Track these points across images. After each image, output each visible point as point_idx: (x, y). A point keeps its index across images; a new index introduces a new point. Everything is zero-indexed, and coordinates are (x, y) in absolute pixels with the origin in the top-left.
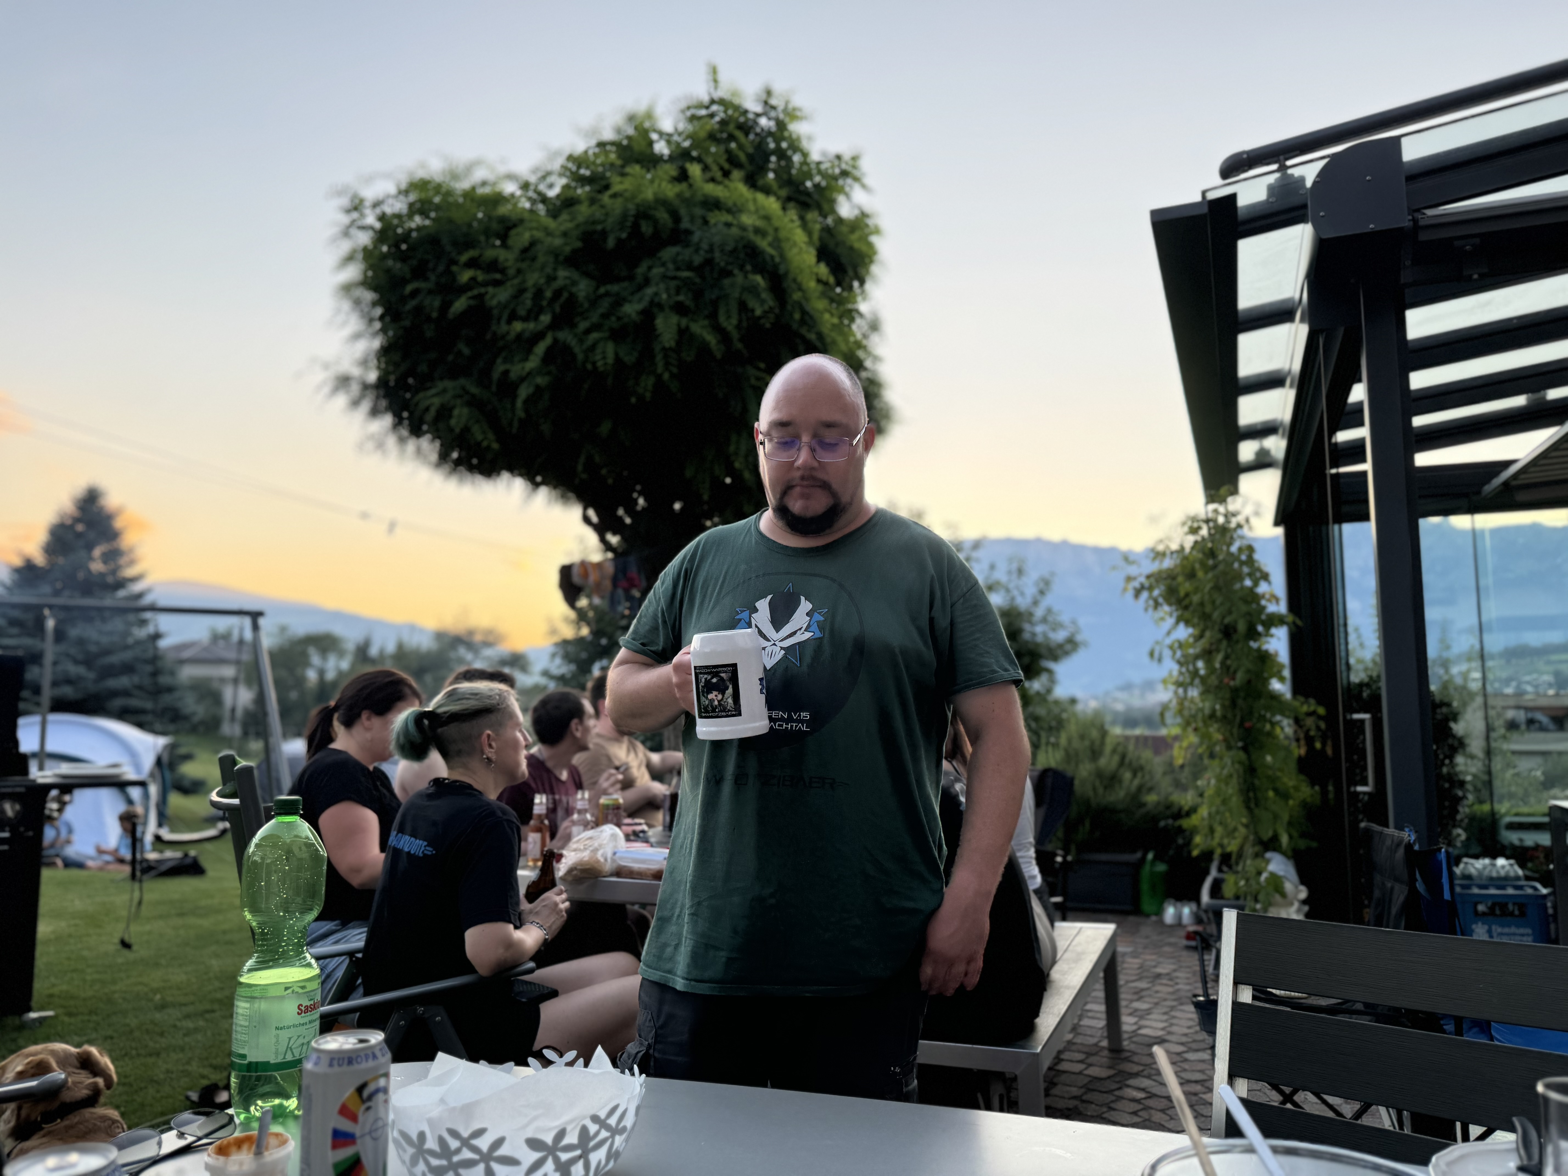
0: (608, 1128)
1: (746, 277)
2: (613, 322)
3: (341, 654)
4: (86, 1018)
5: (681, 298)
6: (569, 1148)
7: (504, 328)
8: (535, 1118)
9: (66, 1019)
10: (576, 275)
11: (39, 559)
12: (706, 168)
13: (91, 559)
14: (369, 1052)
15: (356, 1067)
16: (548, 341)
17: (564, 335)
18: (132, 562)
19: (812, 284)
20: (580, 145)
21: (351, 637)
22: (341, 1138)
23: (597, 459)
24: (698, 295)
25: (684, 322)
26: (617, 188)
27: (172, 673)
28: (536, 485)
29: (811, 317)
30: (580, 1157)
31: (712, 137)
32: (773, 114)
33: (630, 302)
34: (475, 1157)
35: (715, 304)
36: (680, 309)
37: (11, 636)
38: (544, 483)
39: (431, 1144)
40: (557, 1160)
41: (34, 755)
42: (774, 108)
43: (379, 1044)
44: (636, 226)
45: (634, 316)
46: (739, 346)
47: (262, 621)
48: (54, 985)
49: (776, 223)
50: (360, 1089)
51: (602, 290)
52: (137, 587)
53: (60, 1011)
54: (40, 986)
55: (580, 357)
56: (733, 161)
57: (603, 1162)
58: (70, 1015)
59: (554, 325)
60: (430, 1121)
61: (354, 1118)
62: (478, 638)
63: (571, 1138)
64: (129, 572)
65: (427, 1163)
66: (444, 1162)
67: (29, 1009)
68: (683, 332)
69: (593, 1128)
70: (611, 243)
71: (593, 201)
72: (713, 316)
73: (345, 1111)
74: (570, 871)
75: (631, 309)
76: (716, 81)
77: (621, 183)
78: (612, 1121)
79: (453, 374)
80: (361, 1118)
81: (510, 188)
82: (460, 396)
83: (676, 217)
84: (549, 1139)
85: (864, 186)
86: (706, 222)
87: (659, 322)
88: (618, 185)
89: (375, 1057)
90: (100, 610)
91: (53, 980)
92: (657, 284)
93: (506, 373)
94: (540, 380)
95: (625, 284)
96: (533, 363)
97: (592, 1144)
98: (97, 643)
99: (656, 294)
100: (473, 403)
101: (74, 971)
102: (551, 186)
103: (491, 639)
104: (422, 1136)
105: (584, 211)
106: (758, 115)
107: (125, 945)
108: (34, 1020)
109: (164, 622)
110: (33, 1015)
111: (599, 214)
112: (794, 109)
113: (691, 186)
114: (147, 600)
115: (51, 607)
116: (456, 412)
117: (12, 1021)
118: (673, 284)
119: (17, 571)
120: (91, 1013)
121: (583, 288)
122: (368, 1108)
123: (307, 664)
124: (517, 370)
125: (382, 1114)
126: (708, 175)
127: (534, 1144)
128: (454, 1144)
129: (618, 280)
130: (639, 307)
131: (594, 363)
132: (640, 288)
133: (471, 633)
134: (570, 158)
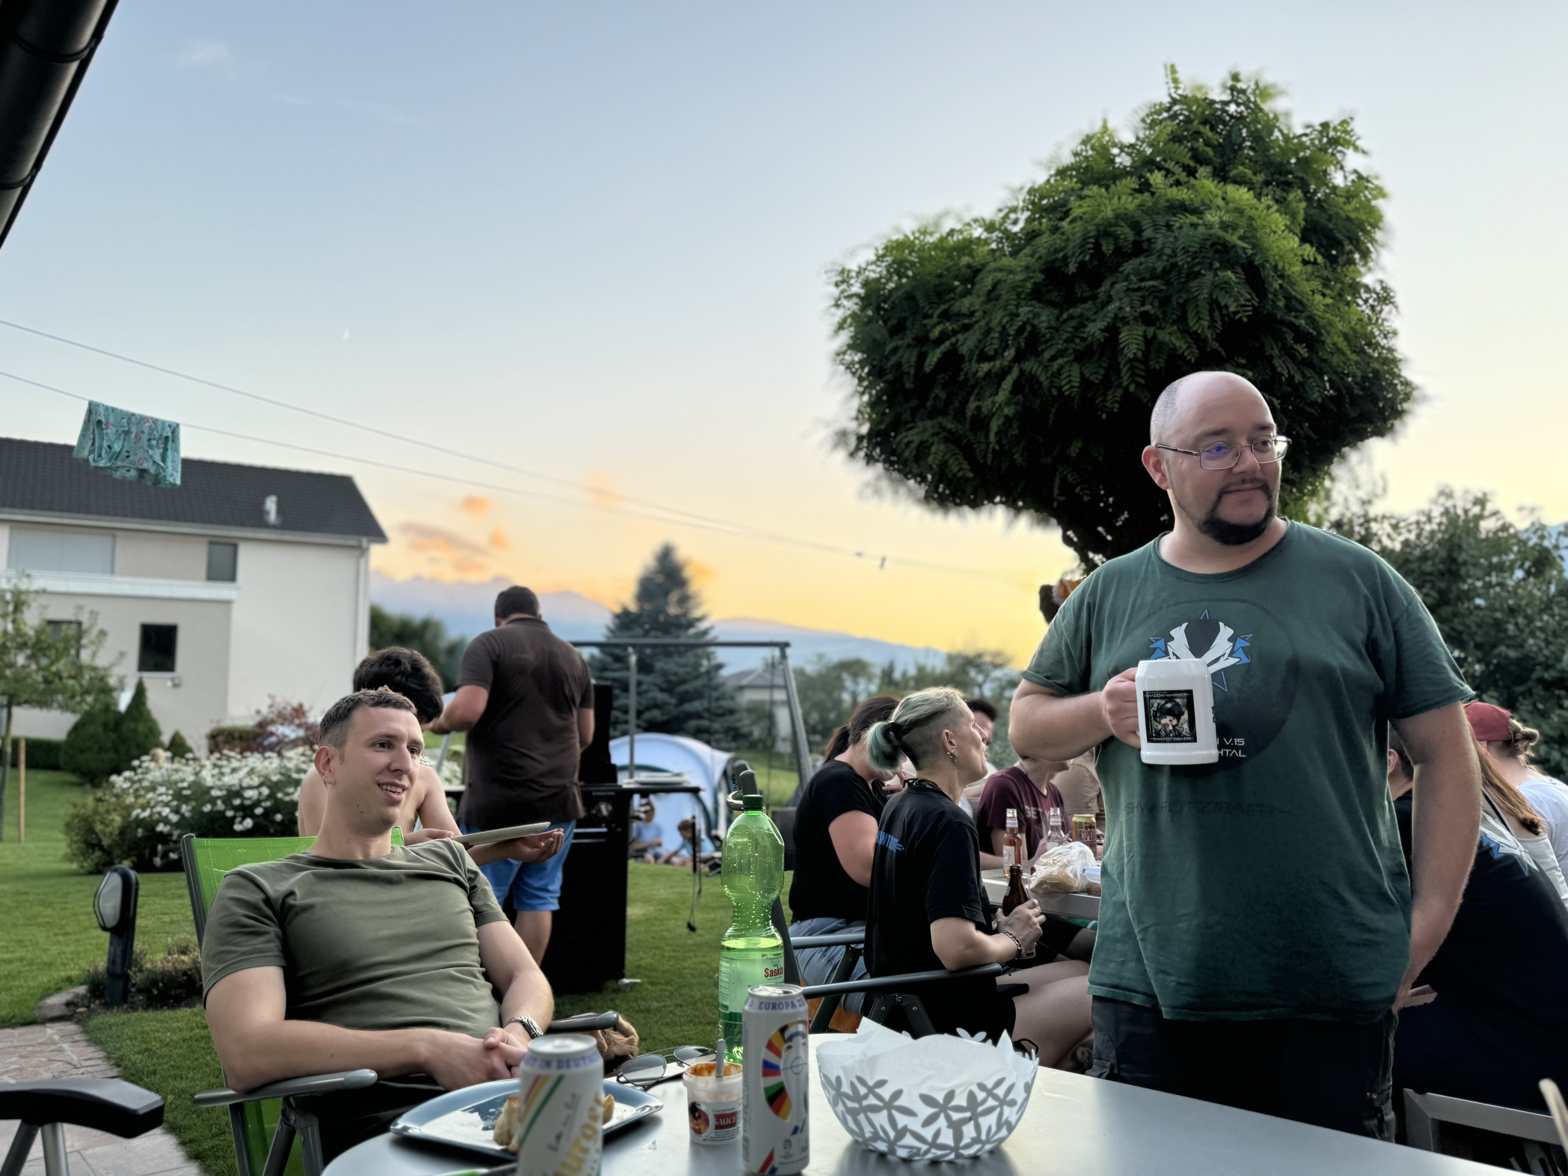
0: (996, 1097)
1: (1216, 275)
2: (1078, 345)
3: (870, 679)
4: (664, 987)
5: (1148, 307)
6: (958, 1109)
7: (974, 366)
8: (929, 1078)
9: (650, 987)
10: (1037, 307)
11: (633, 607)
12: (1168, 172)
13: (667, 604)
14: (789, 1001)
15: (778, 1011)
16: (1015, 372)
17: (1030, 365)
18: (698, 605)
19: (1297, 268)
20: (1040, 177)
21: (877, 662)
22: (769, 1069)
23: (1070, 478)
24: (1165, 301)
25: (1151, 331)
26: (1076, 212)
27: (732, 698)
28: (1018, 510)
29: (1301, 302)
30: (970, 1119)
31: (1175, 138)
32: (1242, 98)
33: (1094, 321)
34: (880, 1104)
35: (1183, 307)
36: (1146, 319)
37: (615, 670)
38: (1026, 507)
39: (846, 1088)
40: (948, 1118)
41: (624, 768)
42: (1243, 92)
43: (798, 995)
44: (1097, 246)
45: (1099, 335)
46: (1215, 345)
47: (789, 651)
48: (642, 959)
49: (1249, 212)
50: (783, 1030)
51: (1065, 316)
52: (703, 626)
53: (645, 980)
54: (629, 957)
55: (1046, 384)
56: (1199, 159)
57: (994, 1129)
58: (652, 984)
59: (1018, 358)
60: (844, 1069)
61: (778, 1054)
62: (987, 659)
63: (961, 1100)
64: (696, 613)
65: (844, 1105)
66: (856, 1105)
67: (623, 976)
68: (1149, 342)
69: (981, 1095)
70: (1072, 268)
71: (1055, 230)
72: (1182, 320)
73: (770, 1046)
74: (1040, 884)
75: (1095, 329)
76: (1175, 81)
77: (1080, 206)
78: (1000, 1092)
79: (931, 416)
80: (784, 1054)
81: (978, 232)
82: (937, 434)
83: (1137, 228)
84: (940, 1098)
85: (1356, 149)
86: (1169, 226)
87: (1124, 336)
88: (1078, 208)
89: (793, 1006)
90: (677, 646)
91: (641, 953)
92: (1121, 299)
93: (979, 408)
94: (1008, 411)
95: (1089, 305)
96: (1002, 396)
97: (980, 1109)
98: (675, 674)
99: (1120, 308)
100: (951, 438)
101: (657, 948)
102: (1015, 222)
103: (999, 661)
104: (838, 1079)
105: (1044, 240)
106: (1227, 103)
107: (691, 928)
108: (627, 985)
109: (721, 655)
110: (626, 981)
111: (1059, 242)
112: (1266, 88)
113: (1153, 194)
114: (709, 637)
115: (634, 646)
116: (933, 449)
117: (611, 984)
118: (1136, 296)
119: (617, 616)
120: (668, 983)
121: (1045, 317)
122: (789, 1047)
123: (842, 688)
124: (986, 405)
125: (802, 1054)
126: (1171, 180)
127: (927, 1100)
128: (863, 1091)
129: (1084, 300)
130: (1101, 324)
131: (1059, 388)
132: (1105, 304)
133: (980, 656)
134: (1032, 191)
